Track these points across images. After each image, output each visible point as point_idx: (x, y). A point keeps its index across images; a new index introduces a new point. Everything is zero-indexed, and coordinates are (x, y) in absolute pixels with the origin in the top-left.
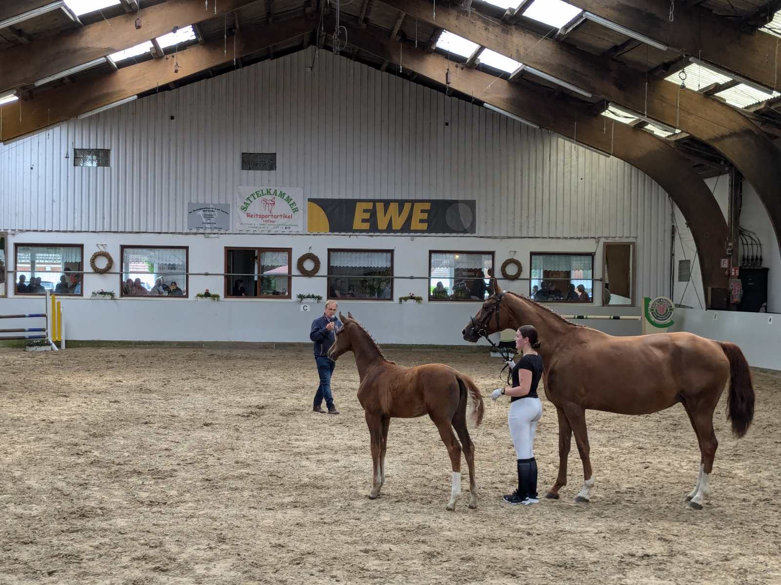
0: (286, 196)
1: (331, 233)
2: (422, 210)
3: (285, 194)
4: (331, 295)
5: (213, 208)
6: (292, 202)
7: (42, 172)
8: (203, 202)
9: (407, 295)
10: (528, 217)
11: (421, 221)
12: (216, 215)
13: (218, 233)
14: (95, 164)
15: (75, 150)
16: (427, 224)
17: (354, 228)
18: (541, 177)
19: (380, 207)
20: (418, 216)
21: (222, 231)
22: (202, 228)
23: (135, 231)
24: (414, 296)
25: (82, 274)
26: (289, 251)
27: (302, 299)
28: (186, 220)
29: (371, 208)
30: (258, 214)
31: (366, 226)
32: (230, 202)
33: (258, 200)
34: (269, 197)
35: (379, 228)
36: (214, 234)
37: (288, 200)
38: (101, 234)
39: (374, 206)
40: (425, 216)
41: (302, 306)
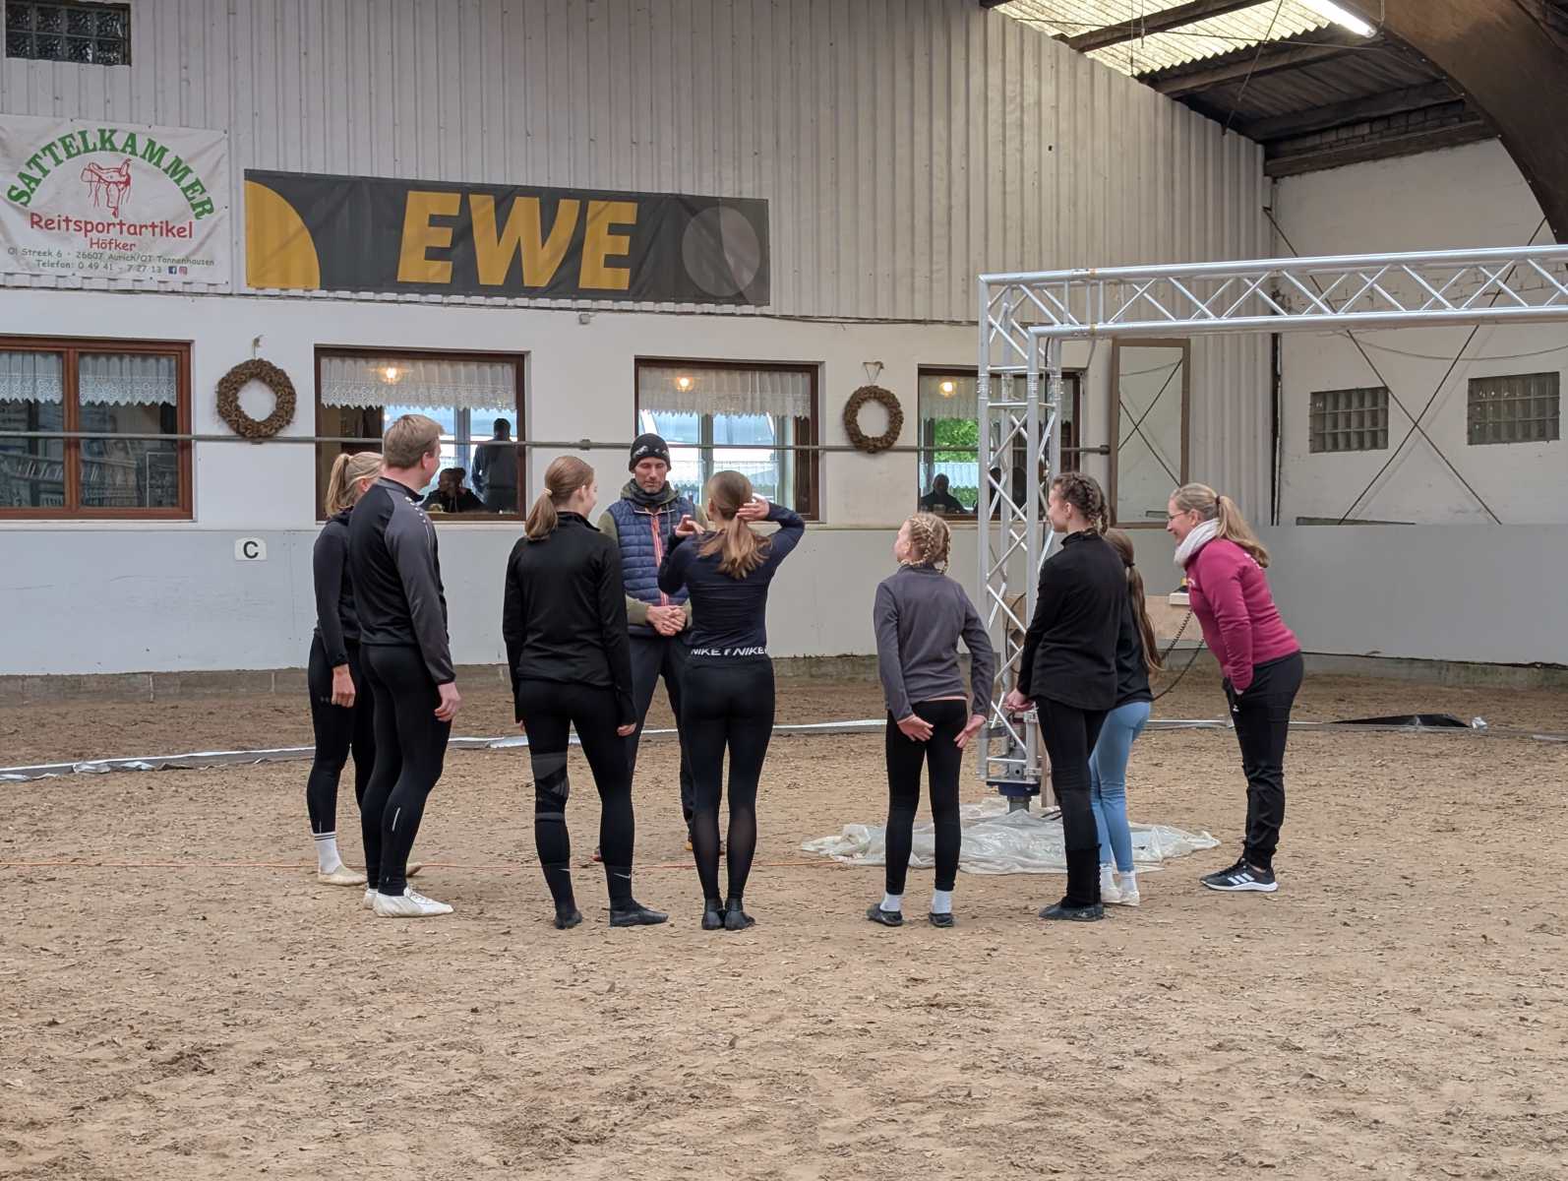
0: (167, 161)
1: (324, 293)
2: (611, 226)
3: (163, 150)
6: (189, 180)
11: (612, 261)
16: (627, 271)
17: (399, 279)
19: (483, 210)
20: (601, 244)
29: (456, 213)
30: (73, 218)
33: (72, 166)
34: (106, 159)
35: (482, 281)
39: (465, 205)
40: (623, 246)
41: (240, 543)
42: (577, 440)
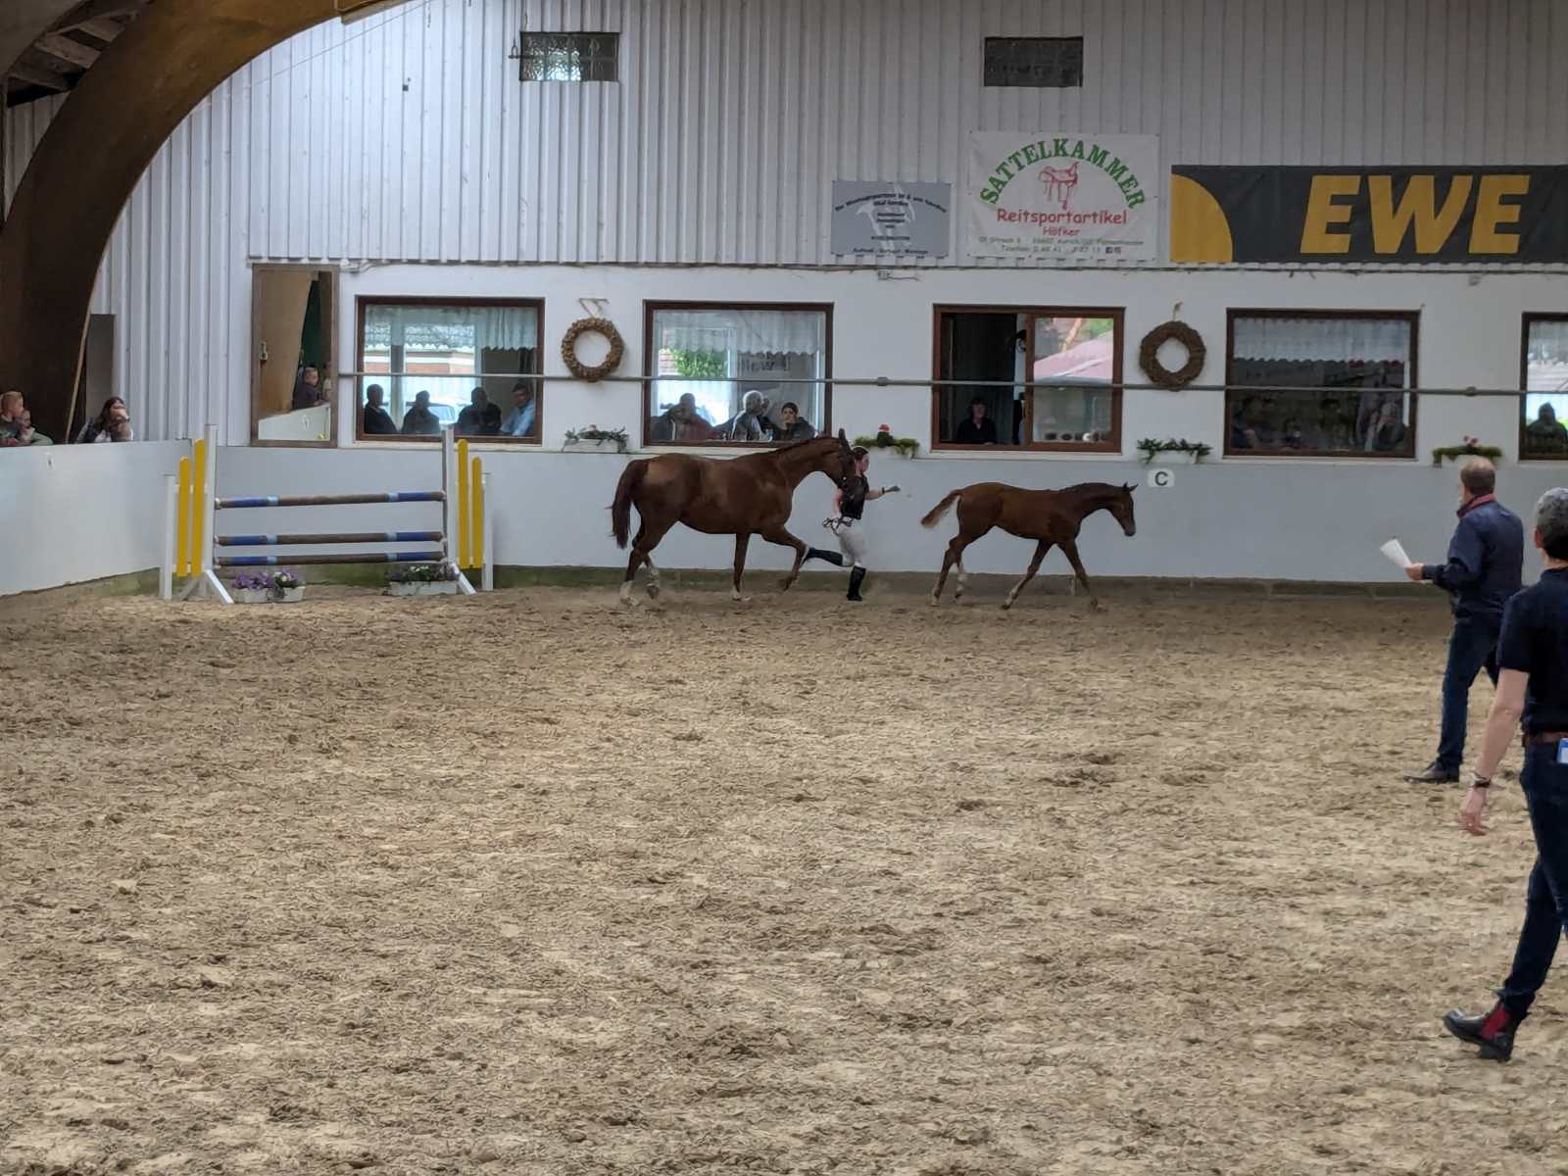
0: (1108, 162)
1: (1235, 265)
2: (1503, 196)
3: (1105, 153)
4: (1236, 443)
5: (901, 196)
6: (1123, 178)
7: (432, 98)
8: (874, 179)
9: (1458, 442)
11: (1502, 228)
12: (910, 216)
13: (915, 267)
14: (576, 74)
15: (523, 34)
16: (1516, 237)
17: (1303, 250)
19: (1380, 187)
20: (1491, 212)
21: (928, 261)
22: (871, 251)
23: (684, 260)
24: (1477, 445)
25: (540, 383)
26: (1116, 315)
27: (1152, 454)
28: (826, 229)
29: (1355, 191)
30: (1031, 212)
31: (1340, 243)
32: (950, 178)
33: (1032, 171)
34: (1059, 164)
35: (1378, 250)
36: (905, 267)
37: (1117, 169)
38: (591, 271)
39: (1364, 186)
40: (1513, 213)
41: (1152, 474)
42: (1465, 387)
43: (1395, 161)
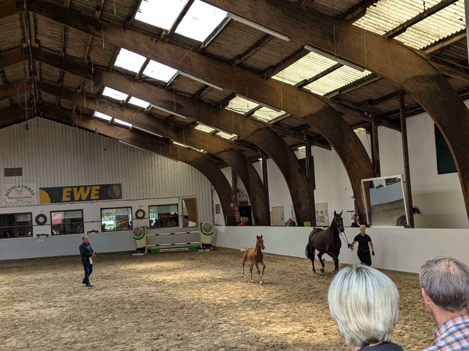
0: (28, 188)
1: (51, 204)
2: (96, 189)
9: (91, 230)
10: (146, 190)
11: (96, 195)
16: (98, 196)
17: (63, 200)
18: (151, 171)
19: (75, 190)
24: (95, 230)
26: (31, 213)
27: (39, 236)
29: (71, 190)
31: (69, 199)
34: (19, 189)
35: (75, 200)
40: (98, 192)
41: (39, 240)
42: (91, 221)
43: (77, 185)
